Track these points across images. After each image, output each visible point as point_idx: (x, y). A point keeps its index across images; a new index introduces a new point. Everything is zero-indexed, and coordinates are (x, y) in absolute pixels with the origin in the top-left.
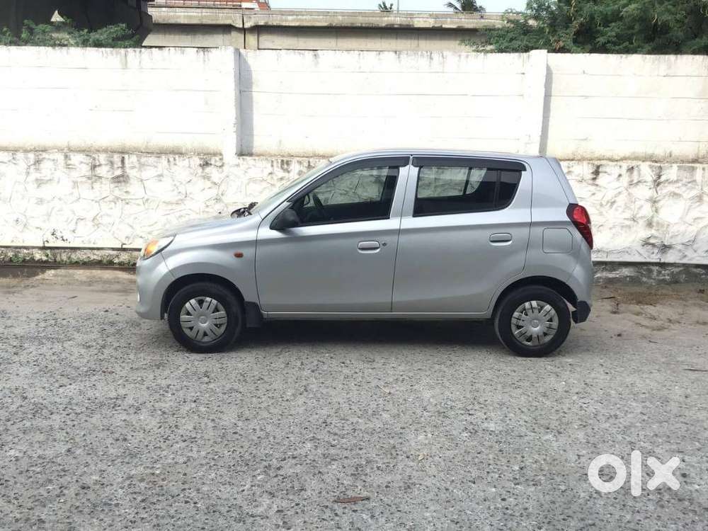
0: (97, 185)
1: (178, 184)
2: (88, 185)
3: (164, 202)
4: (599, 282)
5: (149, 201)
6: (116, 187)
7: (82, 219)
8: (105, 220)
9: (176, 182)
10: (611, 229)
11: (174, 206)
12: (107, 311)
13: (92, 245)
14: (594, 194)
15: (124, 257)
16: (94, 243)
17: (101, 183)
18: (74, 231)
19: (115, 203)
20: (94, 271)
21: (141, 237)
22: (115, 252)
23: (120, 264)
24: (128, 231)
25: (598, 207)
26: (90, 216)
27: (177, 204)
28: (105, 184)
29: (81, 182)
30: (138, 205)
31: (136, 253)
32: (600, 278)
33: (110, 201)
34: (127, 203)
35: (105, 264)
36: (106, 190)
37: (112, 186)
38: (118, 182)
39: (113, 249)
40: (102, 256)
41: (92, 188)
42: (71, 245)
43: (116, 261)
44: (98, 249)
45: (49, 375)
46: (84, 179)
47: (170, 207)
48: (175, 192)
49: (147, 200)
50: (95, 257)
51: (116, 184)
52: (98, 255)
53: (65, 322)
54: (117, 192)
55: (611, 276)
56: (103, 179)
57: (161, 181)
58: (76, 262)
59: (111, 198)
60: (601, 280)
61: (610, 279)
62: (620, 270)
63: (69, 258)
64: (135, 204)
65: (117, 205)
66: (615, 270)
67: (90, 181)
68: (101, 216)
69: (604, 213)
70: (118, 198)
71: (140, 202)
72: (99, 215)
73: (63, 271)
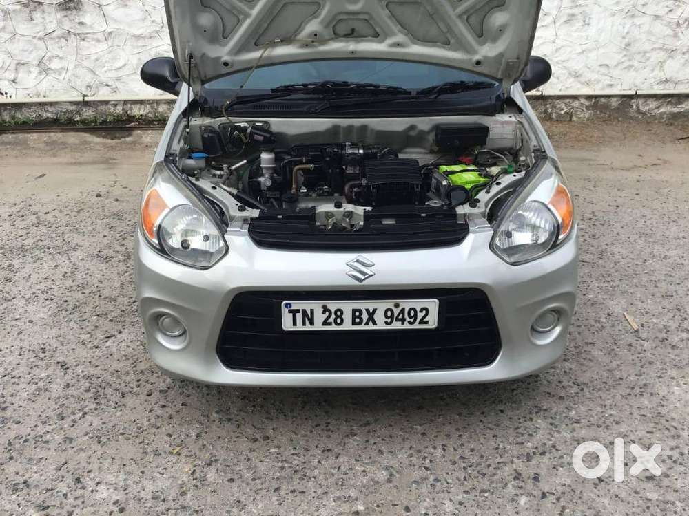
0: (37, 15)
1: (150, 9)
2: (25, 15)
3: (134, 36)
4: (663, 118)
5: (113, 35)
6: (66, 16)
7: (23, 64)
8: (55, 64)
9: (147, 8)
10: (684, 53)
11: (148, 41)
12: (99, 196)
13: (42, 100)
14: (671, 11)
15: (88, 113)
16: (45, 97)
17: (43, 12)
18: (14, 81)
19: (67, 40)
20: (52, 134)
21: (107, 85)
22: (74, 108)
23: (83, 122)
24: (89, 78)
25: (674, 27)
26: (33, 58)
27: (151, 37)
28: (49, 13)
29: (15, 11)
30: (99, 41)
31: (102, 108)
32: (665, 113)
33: (59, 37)
34: (83, 40)
35: (63, 124)
36: (51, 22)
37: (59, 15)
38: (67, 9)
39: (71, 103)
40: (57, 113)
41: (32, 19)
42: (14, 100)
43: (78, 118)
44: (51, 104)
45: (77, 315)
46: (18, 7)
47: (141, 43)
48: (147, 23)
49: (110, 33)
50: (49, 115)
51: (64, 13)
52: (52, 112)
53: (49, 217)
54: (67, 25)
55: (675, 110)
56: (45, 6)
57: (126, 5)
58: (24, 123)
59: (59, 33)
60: (665, 116)
61: (675, 113)
62: (686, 103)
63: (13, 117)
64: (93, 39)
65: (70, 42)
66: (680, 103)
67: (27, 10)
68: (50, 59)
69: (680, 34)
70: (69, 33)
71: (101, 37)
72: (46, 58)
73: (11, 136)
